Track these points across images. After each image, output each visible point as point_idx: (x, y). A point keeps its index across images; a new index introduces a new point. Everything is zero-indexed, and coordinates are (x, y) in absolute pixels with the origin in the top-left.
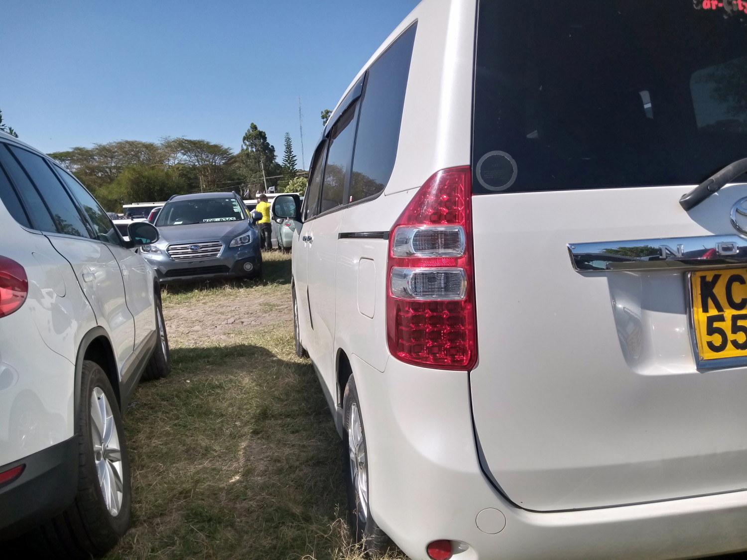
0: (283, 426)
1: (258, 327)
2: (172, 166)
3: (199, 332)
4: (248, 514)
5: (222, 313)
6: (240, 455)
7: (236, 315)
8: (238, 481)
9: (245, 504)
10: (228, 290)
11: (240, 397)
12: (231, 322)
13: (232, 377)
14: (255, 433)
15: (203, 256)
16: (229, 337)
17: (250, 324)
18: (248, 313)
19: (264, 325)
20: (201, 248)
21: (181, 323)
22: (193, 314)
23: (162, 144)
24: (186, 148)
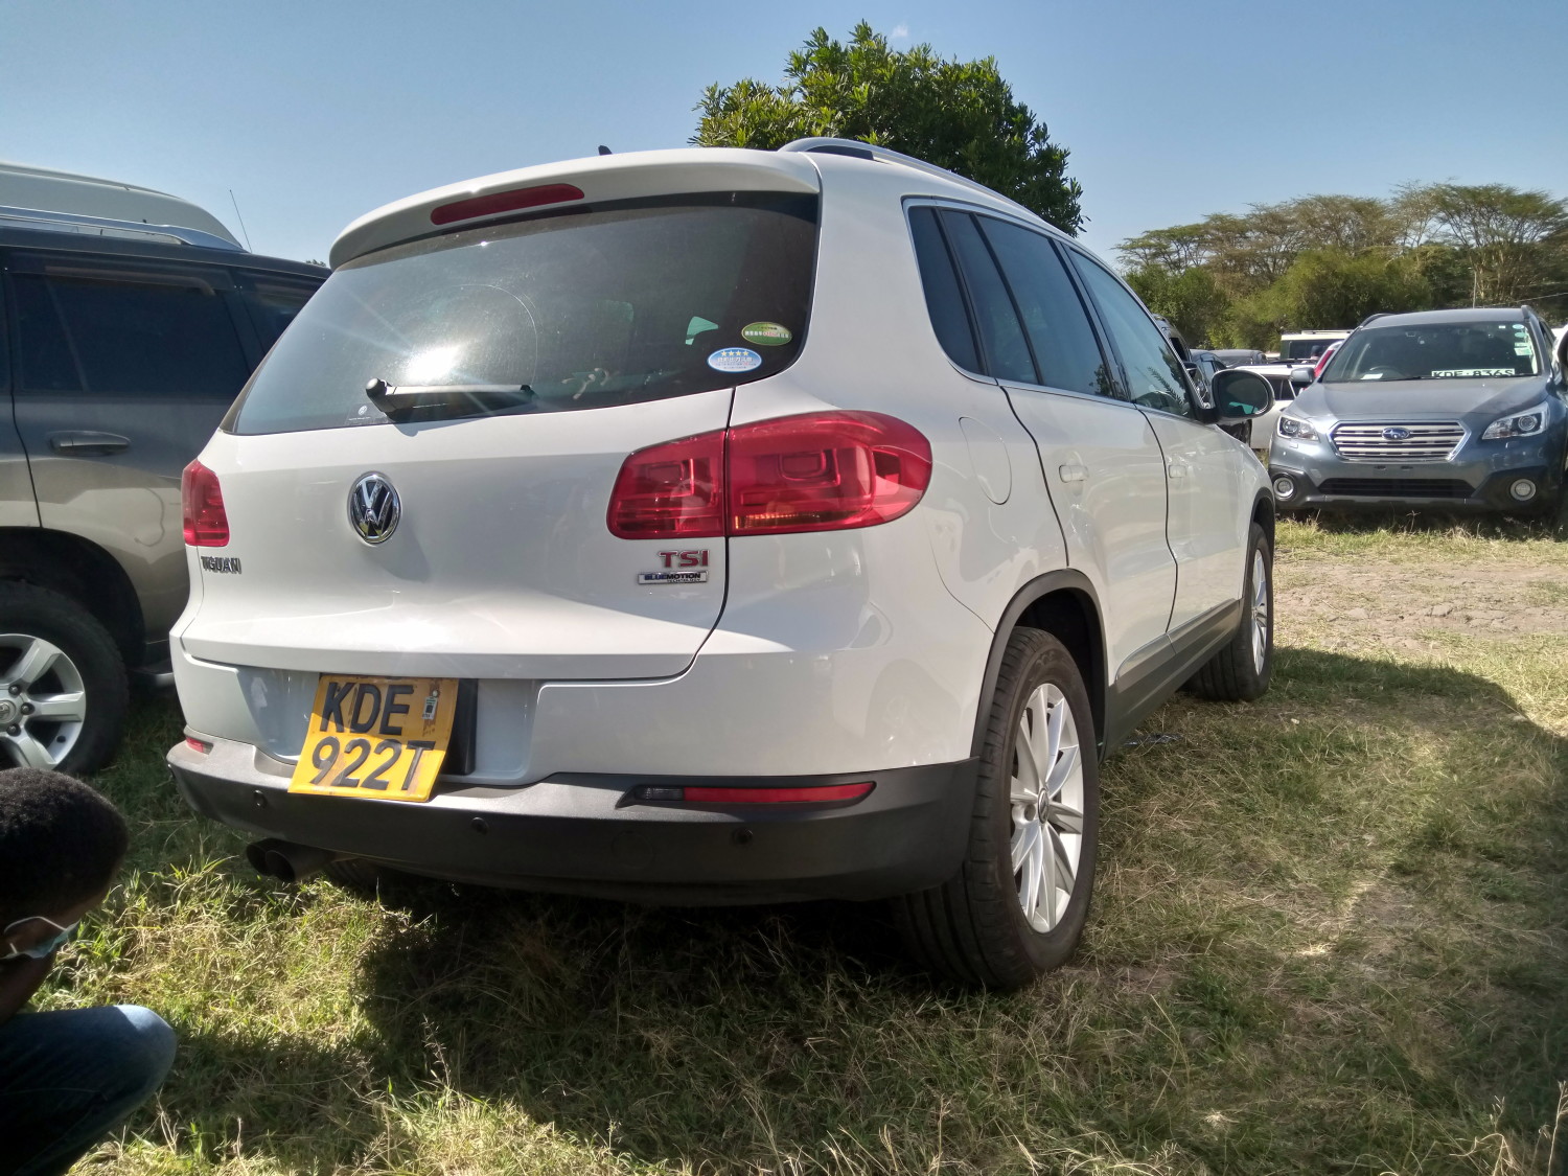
0: (1473, 875)
1: (1504, 637)
2: (1410, 249)
3: (1360, 623)
4: (1316, 1033)
5: (1425, 590)
6: (1346, 905)
7: (1457, 598)
8: (1320, 959)
9: (1317, 1011)
10: (1459, 537)
11: (1395, 783)
12: (1440, 613)
13: (1393, 734)
14: (1400, 869)
15: (1412, 455)
16: (1426, 647)
17: (1487, 626)
18: (1488, 600)
19: (1522, 634)
20: (1411, 436)
21: (1324, 595)
22: (1358, 582)
23: (1396, 200)
24: (1454, 207)
